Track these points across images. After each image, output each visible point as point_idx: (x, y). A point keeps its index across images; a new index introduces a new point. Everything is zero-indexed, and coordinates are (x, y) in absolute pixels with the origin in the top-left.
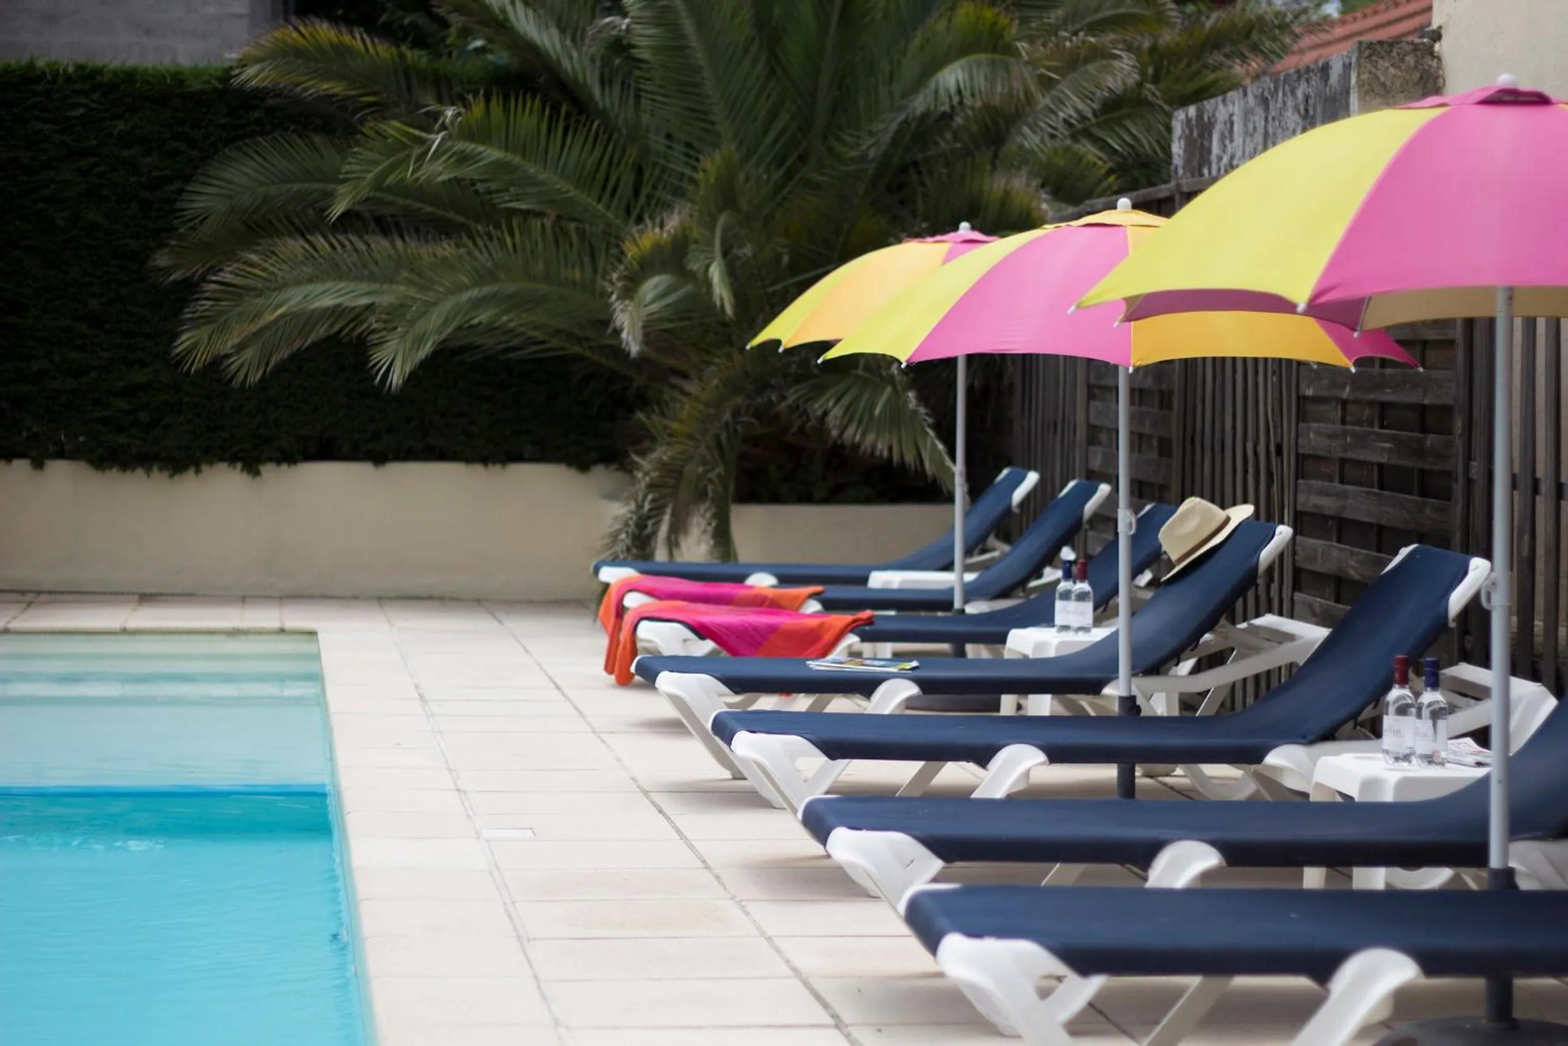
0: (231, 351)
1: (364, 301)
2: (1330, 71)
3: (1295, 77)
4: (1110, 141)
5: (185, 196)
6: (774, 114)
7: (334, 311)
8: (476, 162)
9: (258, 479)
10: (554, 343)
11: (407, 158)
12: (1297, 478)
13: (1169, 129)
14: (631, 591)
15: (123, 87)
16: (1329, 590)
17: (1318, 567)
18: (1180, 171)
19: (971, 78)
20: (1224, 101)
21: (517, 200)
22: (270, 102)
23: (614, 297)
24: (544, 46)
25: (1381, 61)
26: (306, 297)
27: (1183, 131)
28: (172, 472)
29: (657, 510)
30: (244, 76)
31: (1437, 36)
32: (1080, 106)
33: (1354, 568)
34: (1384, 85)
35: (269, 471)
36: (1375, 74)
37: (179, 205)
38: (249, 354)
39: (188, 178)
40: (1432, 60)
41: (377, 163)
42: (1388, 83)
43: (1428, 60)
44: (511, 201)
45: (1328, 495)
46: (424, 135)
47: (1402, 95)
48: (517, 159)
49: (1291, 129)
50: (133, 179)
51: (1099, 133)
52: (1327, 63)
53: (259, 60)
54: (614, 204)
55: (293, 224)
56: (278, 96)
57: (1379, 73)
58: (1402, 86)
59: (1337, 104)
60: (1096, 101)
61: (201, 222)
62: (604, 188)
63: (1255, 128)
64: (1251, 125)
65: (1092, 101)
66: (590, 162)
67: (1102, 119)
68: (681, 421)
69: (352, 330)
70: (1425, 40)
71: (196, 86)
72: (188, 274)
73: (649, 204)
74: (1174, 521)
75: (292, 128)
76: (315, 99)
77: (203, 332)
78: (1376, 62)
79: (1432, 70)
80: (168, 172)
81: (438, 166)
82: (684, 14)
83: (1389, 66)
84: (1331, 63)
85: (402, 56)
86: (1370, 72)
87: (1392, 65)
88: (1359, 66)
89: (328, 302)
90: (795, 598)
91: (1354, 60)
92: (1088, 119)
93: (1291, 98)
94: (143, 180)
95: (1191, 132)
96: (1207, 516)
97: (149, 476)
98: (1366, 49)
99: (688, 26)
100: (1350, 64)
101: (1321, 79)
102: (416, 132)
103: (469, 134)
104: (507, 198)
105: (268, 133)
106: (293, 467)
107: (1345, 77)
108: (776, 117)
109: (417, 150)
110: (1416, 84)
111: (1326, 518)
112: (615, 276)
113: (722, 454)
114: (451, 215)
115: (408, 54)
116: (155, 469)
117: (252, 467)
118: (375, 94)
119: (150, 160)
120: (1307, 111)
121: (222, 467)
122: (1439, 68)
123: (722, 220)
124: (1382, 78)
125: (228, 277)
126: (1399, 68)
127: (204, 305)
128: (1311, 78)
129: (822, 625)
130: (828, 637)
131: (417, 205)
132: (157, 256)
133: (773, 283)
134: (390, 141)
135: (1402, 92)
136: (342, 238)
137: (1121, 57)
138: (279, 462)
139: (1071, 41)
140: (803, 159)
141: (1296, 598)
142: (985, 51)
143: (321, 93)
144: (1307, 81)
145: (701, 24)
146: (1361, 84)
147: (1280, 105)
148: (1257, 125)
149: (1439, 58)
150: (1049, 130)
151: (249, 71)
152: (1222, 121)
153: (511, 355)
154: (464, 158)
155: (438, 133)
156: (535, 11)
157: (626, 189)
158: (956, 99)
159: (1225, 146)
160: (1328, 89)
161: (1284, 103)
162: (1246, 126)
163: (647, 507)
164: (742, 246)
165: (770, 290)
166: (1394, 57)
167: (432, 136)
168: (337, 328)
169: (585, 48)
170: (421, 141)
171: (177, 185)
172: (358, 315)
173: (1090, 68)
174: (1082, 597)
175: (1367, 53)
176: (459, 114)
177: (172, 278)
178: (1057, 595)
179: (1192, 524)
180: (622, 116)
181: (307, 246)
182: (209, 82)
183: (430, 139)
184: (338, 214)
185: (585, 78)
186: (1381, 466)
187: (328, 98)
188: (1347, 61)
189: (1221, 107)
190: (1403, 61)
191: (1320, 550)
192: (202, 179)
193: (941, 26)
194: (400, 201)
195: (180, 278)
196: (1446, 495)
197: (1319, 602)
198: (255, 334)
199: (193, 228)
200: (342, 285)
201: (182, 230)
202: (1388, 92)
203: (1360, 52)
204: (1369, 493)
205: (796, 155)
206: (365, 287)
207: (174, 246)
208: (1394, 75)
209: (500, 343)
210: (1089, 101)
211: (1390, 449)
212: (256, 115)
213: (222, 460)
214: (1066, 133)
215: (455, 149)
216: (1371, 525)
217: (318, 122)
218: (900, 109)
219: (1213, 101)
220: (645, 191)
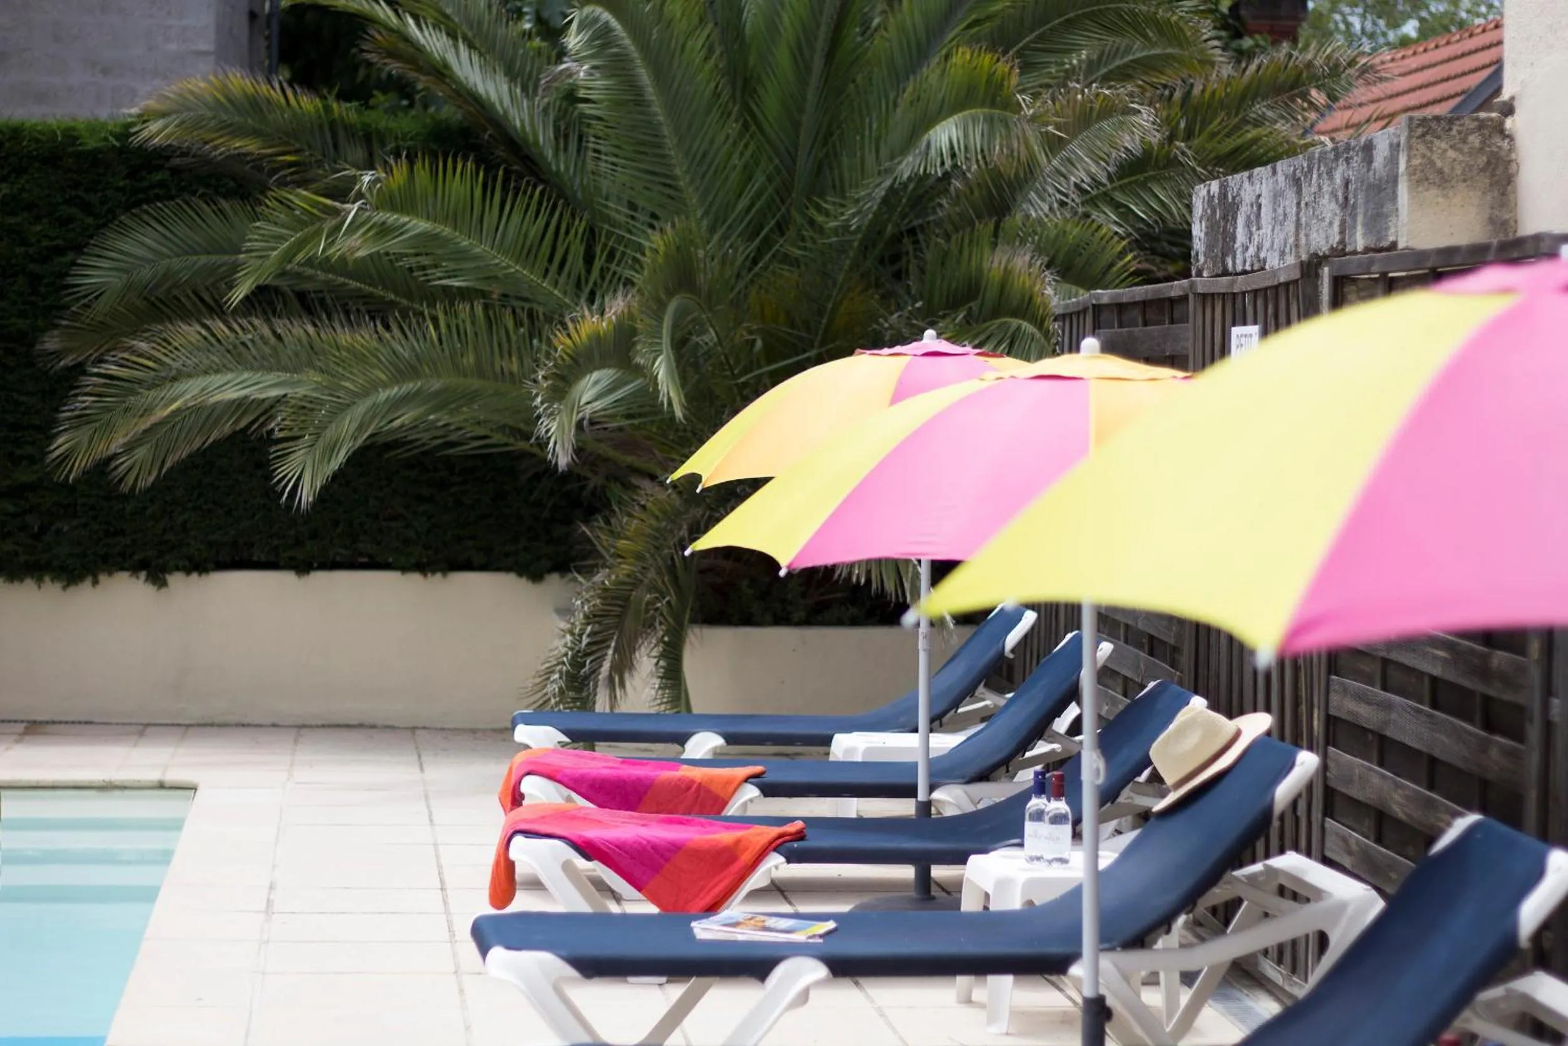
0: (119, 451)
1: (274, 393)
2: (1374, 152)
3: (1332, 156)
4: (1133, 207)
5: (75, 270)
6: (748, 176)
7: (239, 405)
8: (402, 234)
9: (163, 590)
10: (497, 438)
11: (318, 233)
12: (1329, 673)
13: (1189, 207)
14: (529, 773)
15: (7, 145)
16: (1368, 823)
17: (1354, 792)
18: (1202, 258)
19: (966, 136)
20: (1250, 177)
21: (449, 277)
22: (177, 161)
23: (539, 399)
24: (489, 99)
25: (1437, 142)
26: (203, 390)
27: (1204, 210)
28: (65, 583)
29: (598, 644)
30: (145, 134)
31: (1508, 109)
32: (1094, 169)
33: (1398, 803)
34: (1440, 172)
35: (176, 580)
36: (1429, 158)
37: (71, 281)
38: (141, 453)
39: (79, 249)
40: (1503, 139)
41: (281, 238)
42: (1446, 170)
43: (1497, 140)
44: (440, 278)
45: (1369, 703)
46: (337, 204)
47: (1464, 185)
48: (447, 231)
49: (1327, 220)
50: (19, 250)
51: (1120, 197)
52: (1371, 141)
53: (163, 115)
54: (562, 279)
55: (202, 300)
56: (184, 154)
57: (1434, 157)
58: (1463, 174)
59: (1383, 194)
60: (1112, 162)
61: (97, 298)
62: (551, 260)
63: (1285, 215)
64: (1280, 211)
65: (1108, 164)
66: (532, 234)
67: (1117, 184)
68: (627, 538)
69: (263, 425)
70: (1494, 115)
71: (91, 144)
72: (80, 359)
73: (603, 278)
74: (1169, 736)
75: (201, 191)
76: (227, 157)
77: (83, 435)
78: (1432, 142)
79: (1503, 153)
80: (60, 242)
81: (355, 240)
82: (639, 62)
83: (1447, 147)
84: (1375, 142)
85: (327, 109)
86: (1424, 156)
87: (1451, 147)
88: (1410, 148)
89: (232, 394)
90: (728, 782)
91: (1403, 140)
92: (1104, 185)
93: (1327, 182)
94: (31, 251)
95: (1214, 212)
96: (1211, 730)
97: (39, 587)
98: (1419, 126)
99: (645, 77)
100: (1398, 145)
101: (1363, 160)
102: (329, 202)
103: (390, 201)
104: (439, 274)
105: (172, 198)
106: (204, 576)
107: (1393, 161)
108: (750, 179)
109: (330, 223)
110: (1483, 170)
111: (1365, 730)
112: (541, 373)
113: (675, 579)
114: (379, 292)
115: (335, 106)
116: (47, 579)
117: (157, 576)
118: (296, 152)
119: (38, 228)
120: (1346, 198)
121: (123, 577)
122: (1510, 151)
123: (672, 306)
124: (1439, 164)
125: (113, 370)
126: (1461, 151)
127: (84, 402)
128: (1352, 158)
129: (738, 842)
130: (746, 858)
131: (341, 280)
132: (46, 339)
133: (745, 371)
134: (297, 212)
135: (1465, 181)
136: (244, 322)
137: (1139, 112)
138: (188, 571)
139: (1083, 93)
140: (781, 228)
141: (1327, 825)
142: (982, 105)
143: (232, 152)
144: (1347, 160)
145: (660, 74)
146: (1412, 171)
147: (1314, 189)
148: (1288, 210)
149: (1511, 138)
150: (1059, 196)
151: (151, 128)
152: (1248, 201)
153: (451, 451)
154: (384, 231)
155: (354, 203)
156: (481, 55)
157: (576, 261)
158: (948, 163)
159: (1251, 234)
160: (1371, 173)
161: (1320, 188)
162: (1275, 211)
163: (585, 640)
164: (704, 332)
165: (743, 379)
166: (1454, 136)
167: (347, 206)
168: (243, 424)
169: (537, 99)
170: (336, 212)
171: (70, 256)
172: (269, 408)
173: (1104, 124)
174: (1057, 819)
175: (1420, 131)
176: (378, 180)
177: (62, 363)
178: (1027, 816)
179: (1192, 739)
180: (578, 181)
181: (204, 332)
182: (106, 139)
183: (344, 210)
184: (241, 297)
185: (536, 135)
186: (1434, 680)
187: (240, 157)
188: (1395, 141)
189: (1246, 185)
190: (1464, 141)
191: (1357, 771)
192: (97, 251)
193: (934, 78)
194: (321, 275)
195: (71, 364)
196: (1518, 735)
197: (1357, 839)
198: (145, 431)
199: (87, 306)
200: (246, 375)
201: (74, 309)
202: (1446, 181)
203: (1411, 130)
204: (1418, 711)
205: (773, 222)
206: (272, 377)
207: (67, 327)
208: (1455, 160)
209: (436, 438)
210: (1103, 163)
211: (1445, 659)
212: (158, 177)
213: (122, 569)
214: (1078, 200)
215: (376, 219)
216: (1418, 753)
217: (232, 184)
218: (889, 171)
219: (1237, 176)
220: (598, 264)
